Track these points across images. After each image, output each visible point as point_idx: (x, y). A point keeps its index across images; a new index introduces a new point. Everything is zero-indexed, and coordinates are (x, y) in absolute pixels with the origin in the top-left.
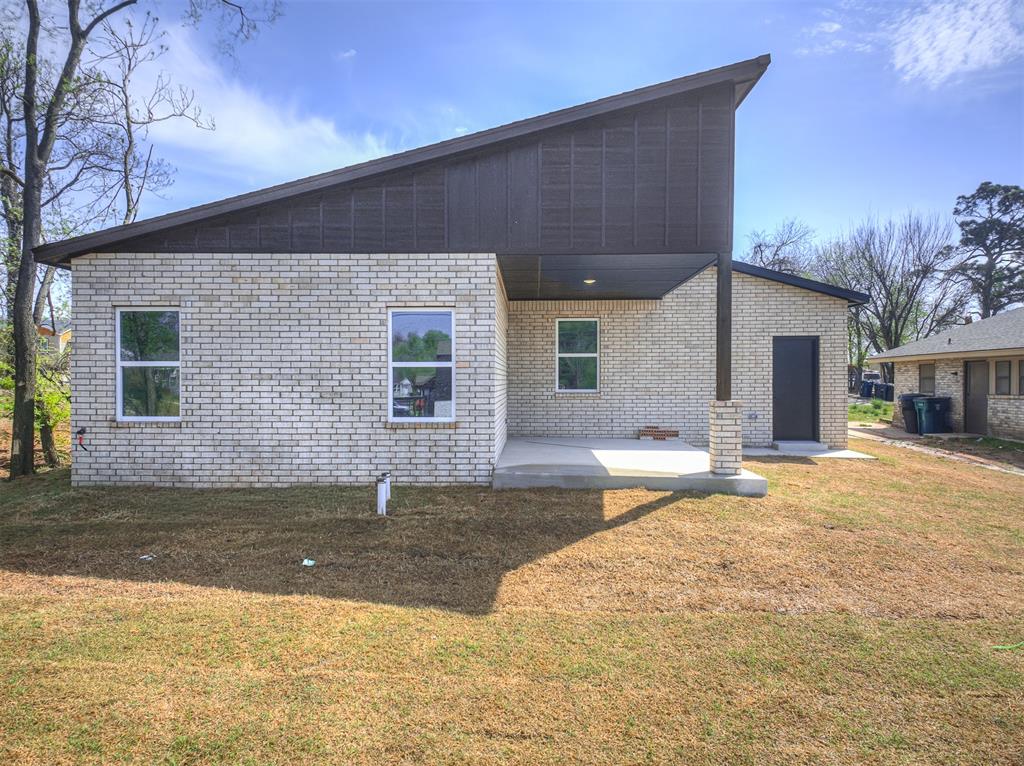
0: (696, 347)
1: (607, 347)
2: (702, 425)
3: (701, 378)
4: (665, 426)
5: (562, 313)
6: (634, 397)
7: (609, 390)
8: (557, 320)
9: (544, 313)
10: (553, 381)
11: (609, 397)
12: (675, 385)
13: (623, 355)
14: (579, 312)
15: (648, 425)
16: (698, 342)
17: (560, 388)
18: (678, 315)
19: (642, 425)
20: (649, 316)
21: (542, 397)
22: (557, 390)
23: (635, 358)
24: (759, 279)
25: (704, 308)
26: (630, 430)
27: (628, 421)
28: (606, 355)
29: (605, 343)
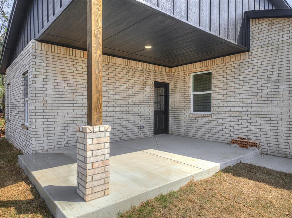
0: (276, 81)
1: (215, 87)
2: (282, 140)
3: (282, 105)
4: (251, 138)
5: (193, 70)
6: (231, 118)
7: (217, 112)
8: (192, 74)
9: (185, 71)
10: (189, 108)
11: (216, 117)
12: (260, 110)
13: (225, 91)
14: (201, 69)
15: (240, 136)
16: (279, 78)
17: (194, 111)
18: (262, 60)
19: (235, 137)
20: (241, 64)
21: (184, 116)
22: (192, 112)
23: (232, 93)
25: (283, 51)
26: (229, 139)
27: (227, 132)
28: (215, 91)
29: (215, 85)
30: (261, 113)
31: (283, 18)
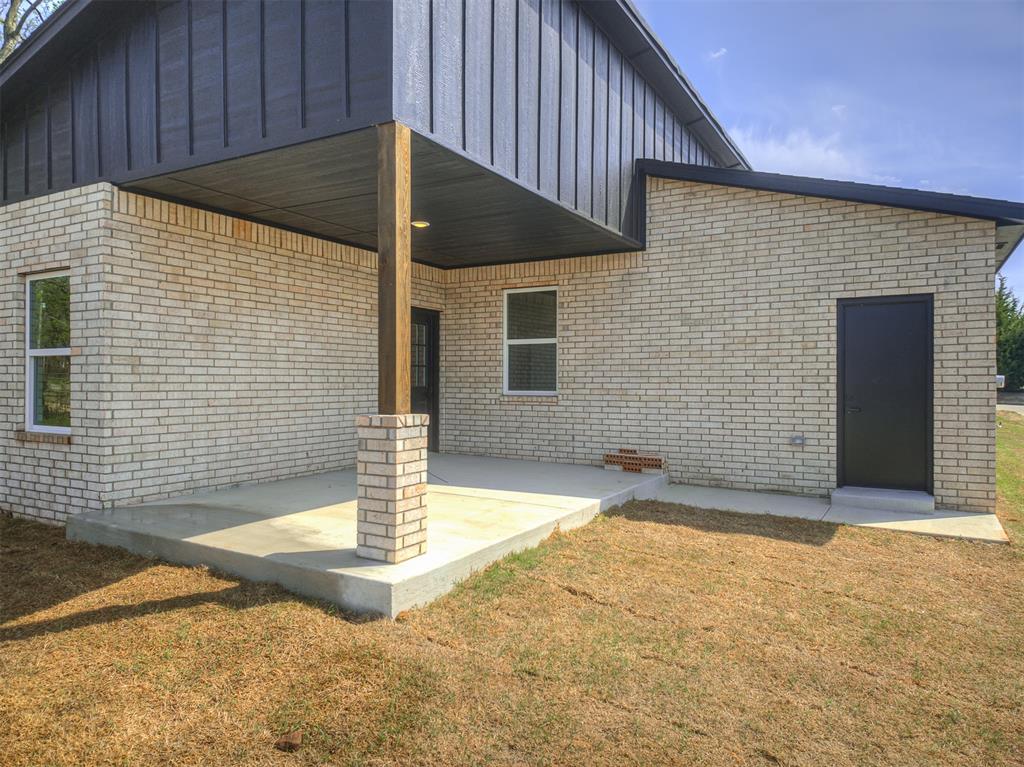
0: (698, 323)
1: (566, 328)
2: (709, 451)
3: (708, 373)
4: (646, 450)
5: (509, 281)
6: (604, 404)
7: (570, 391)
8: (506, 292)
9: (487, 283)
10: (498, 379)
11: (569, 403)
12: (667, 386)
13: (589, 339)
14: (532, 280)
15: (625, 447)
16: (703, 316)
17: (510, 388)
18: (670, 274)
19: (613, 448)
20: (626, 277)
21: (485, 402)
22: (506, 391)
23: (605, 344)
24: (810, 199)
25: (712, 258)
26: (598, 455)
27: (594, 439)
28: (565, 340)
29: (564, 323)
30: (668, 392)
31: (715, 186)
